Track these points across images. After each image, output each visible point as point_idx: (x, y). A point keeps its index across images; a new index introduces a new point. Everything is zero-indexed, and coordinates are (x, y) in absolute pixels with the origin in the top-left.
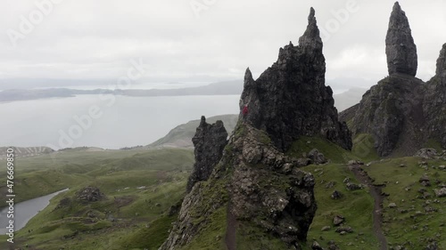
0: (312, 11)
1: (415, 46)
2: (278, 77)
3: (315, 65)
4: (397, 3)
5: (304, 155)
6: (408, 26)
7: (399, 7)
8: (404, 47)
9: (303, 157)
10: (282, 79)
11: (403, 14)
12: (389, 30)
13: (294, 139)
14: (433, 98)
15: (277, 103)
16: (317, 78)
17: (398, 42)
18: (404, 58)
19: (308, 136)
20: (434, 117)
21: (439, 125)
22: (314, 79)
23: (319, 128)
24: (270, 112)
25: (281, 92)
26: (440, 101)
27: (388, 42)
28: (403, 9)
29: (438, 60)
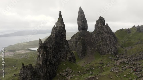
0: (60, 12)
1: (86, 21)
2: (52, 41)
3: (63, 33)
4: (80, 7)
5: (64, 71)
6: (84, 14)
7: (81, 8)
8: (83, 21)
9: (64, 72)
10: (54, 42)
11: (82, 11)
12: (78, 16)
13: (59, 64)
14: (95, 38)
15: (52, 52)
16: (64, 38)
17: (82, 20)
18: (83, 25)
19: (63, 61)
20: (96, 44)
21: (98, 47)
22: (62, 38)
23: (66, 57)
24: (50, 56)
25: (54, 47)
26: (97, 39)
27: (78, 20)
28: (82, 9)
29: (95, 26)
